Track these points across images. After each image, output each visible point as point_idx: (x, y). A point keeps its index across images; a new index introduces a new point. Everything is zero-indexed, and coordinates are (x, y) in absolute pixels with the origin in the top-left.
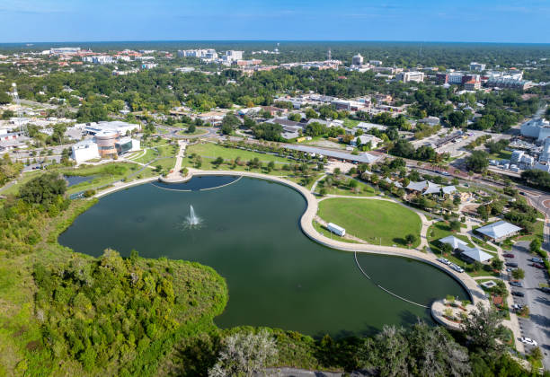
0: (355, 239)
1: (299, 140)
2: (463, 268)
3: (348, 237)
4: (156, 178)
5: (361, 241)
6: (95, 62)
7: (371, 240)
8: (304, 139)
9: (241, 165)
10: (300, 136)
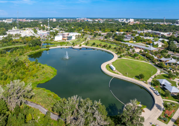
0: (119, 73)
1: (130, 42)
2: (159, 93)
3: (116, 71)
4: (71, 46)
5: (120, 74)
6: (87, 20)
7: (125, 74)
8: (132, 42)
9: (101, 46)
10: (131, 40)
